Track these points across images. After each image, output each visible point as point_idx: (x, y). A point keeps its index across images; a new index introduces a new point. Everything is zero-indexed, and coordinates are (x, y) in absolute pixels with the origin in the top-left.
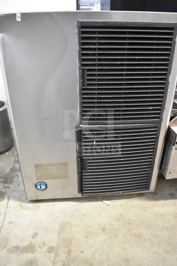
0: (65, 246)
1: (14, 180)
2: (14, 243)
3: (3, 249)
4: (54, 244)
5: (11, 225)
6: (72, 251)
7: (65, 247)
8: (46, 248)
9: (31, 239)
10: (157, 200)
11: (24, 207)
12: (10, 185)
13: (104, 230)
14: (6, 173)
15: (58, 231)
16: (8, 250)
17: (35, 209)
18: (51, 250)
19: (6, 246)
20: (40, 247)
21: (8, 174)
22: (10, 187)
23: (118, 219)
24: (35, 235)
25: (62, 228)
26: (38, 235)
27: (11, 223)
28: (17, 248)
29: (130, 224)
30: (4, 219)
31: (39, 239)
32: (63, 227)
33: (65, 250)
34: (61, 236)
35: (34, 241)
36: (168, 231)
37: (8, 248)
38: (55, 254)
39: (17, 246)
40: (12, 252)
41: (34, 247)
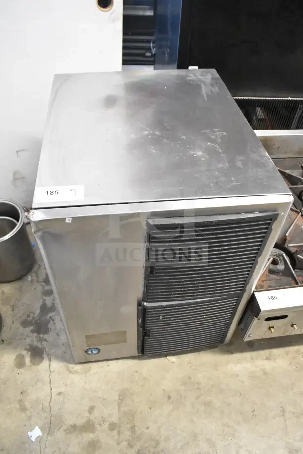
0: (128, 421)
1: (49, 326)
2: (70, 420)
3: (58, 430)
4: (115, 419)
5: (61, 398)
6: (136, 428)
7: (128, 423)
8: (106, 426)
9: (87, 414)
10: (232, 353)
11: (72, 370)
12: (46, 337)
13: (169, 398)
14: (36, 315)
15: (117, 402)
16: (65, 430)
17: (86, 373)
18: (113, 426)
19: (62, 425)
20: (100, 424)
21: (39, 319)
22: (47, 340)
23: (185, 383)
24: (92, 409)
25: (121, 398)
26: (96, 410)
27: (60, 394)
28: (74, 428)
29: (199, 389)
30: (50, 389)
31: (96, 413)
32: (123, 396)
33: (129, 426)
34: (122, 409)
35: (92, 417)
36: (242, 396)
37: (64, 427)
38: (119, 432)
39: (74, 425)
40: (70, 432)
41: (93, 425)
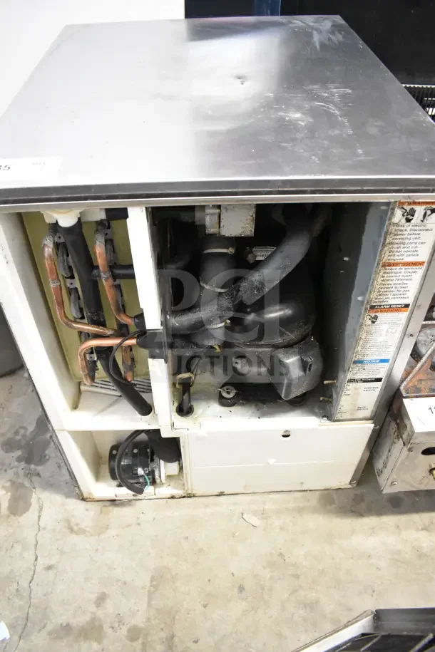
0: (162, 626)
1: (47, 452)
2: (61, 616)
3: (40, 630)
4: (139, 621)
5: (51, 573)
6: (176, 639)
7: (162, 629)
8: (124, 631)
9: (93, 608)
10: (361, 515)
11: (75, 528)
12: (39, 468)
13: (241, 589)
14: (28, 433)
15: (147, 589)
16: (50, 633)
17: (99, 535)
18: (134, 634)
19: (46, 624)
20: (113, 628)
21: (32, 439)
22: (41, 473)
23: (271, 565)
24: (101, 599)
25: (155, 583)
26: (108, 601)
27: (49, 568)
28: (67, 629)
29: (297, 576)
30: (34, 558)
31: (109, 607)
32: (159, 580)
33: (163, 635)
34: (153, 603)
35: (100, 613)
36: (375, 594)
37: (49, 627)
38: (144, 645)
39: (68, 625)
40: (59, 638)
41: (101, 627)
